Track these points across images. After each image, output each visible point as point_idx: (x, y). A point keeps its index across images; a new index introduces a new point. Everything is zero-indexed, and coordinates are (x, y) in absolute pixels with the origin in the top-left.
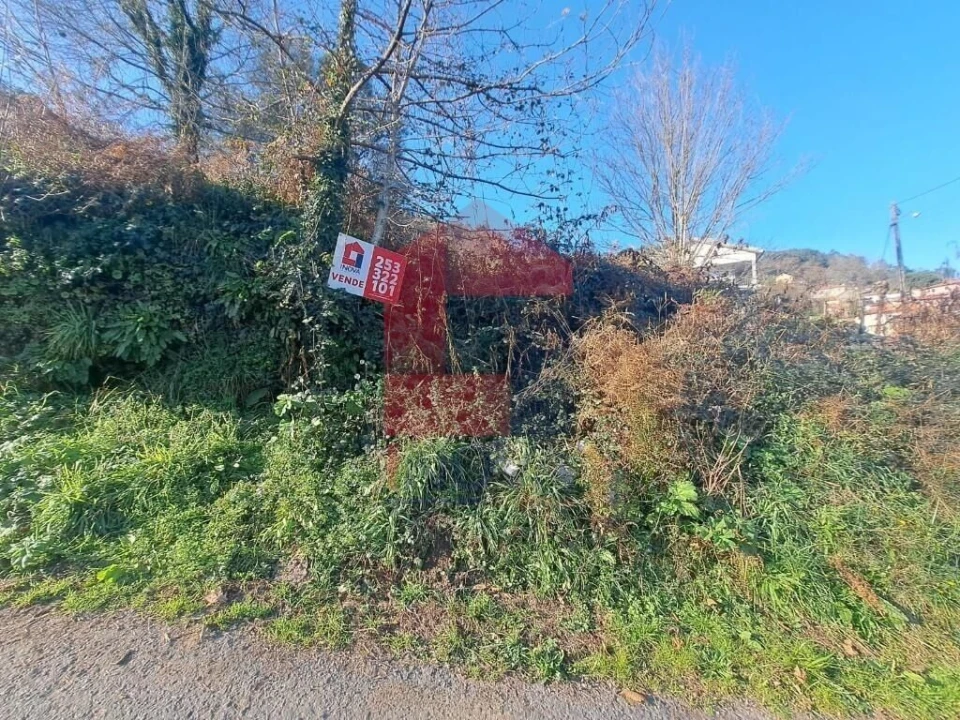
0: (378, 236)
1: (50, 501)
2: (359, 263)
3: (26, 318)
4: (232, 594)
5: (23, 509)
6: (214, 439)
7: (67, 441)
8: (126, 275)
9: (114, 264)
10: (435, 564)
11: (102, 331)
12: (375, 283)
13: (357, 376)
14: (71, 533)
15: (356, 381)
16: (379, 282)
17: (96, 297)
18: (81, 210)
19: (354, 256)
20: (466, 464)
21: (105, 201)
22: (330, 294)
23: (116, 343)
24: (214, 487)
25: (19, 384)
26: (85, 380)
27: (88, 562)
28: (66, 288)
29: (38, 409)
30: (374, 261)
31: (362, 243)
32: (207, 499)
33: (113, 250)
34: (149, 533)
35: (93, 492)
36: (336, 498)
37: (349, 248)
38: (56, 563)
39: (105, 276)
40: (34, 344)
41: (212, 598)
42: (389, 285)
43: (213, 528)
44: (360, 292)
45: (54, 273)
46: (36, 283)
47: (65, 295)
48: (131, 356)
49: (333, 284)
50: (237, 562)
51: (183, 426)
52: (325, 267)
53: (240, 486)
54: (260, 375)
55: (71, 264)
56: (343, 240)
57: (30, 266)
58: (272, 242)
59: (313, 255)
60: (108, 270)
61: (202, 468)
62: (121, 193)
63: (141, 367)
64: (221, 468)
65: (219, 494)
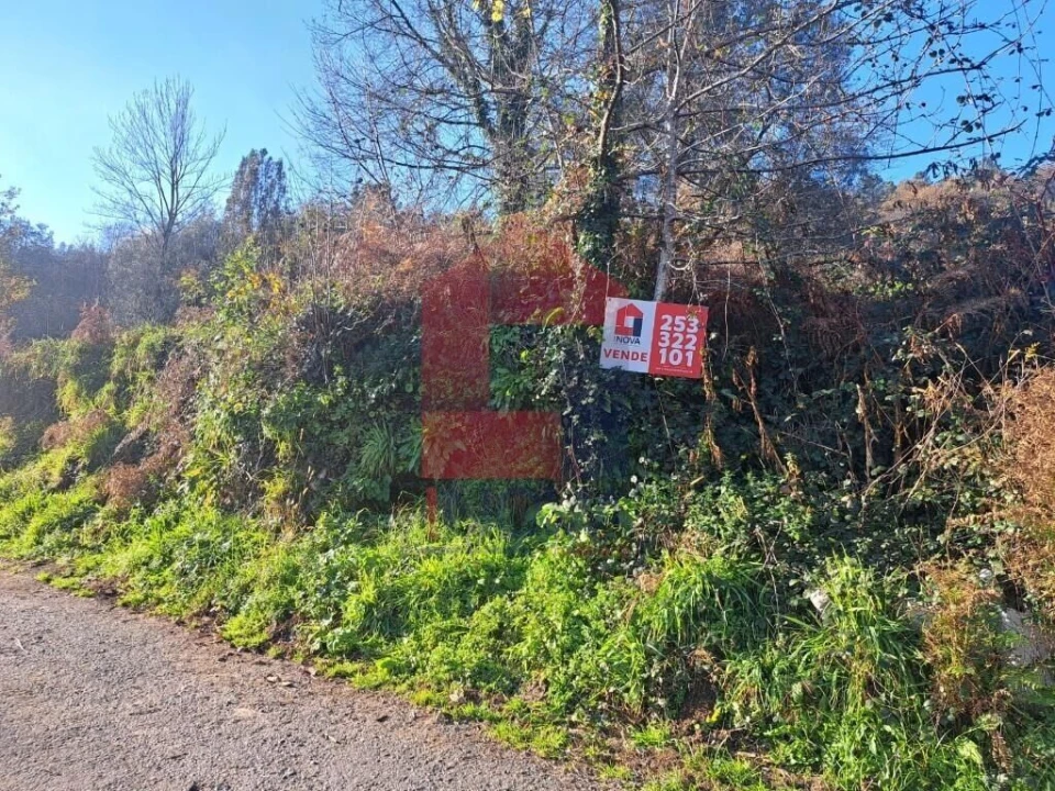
0: (660, 289)
1: (353, 599)
2: (637, 330)
3: (346, 440)
4: (471, 697)
5: (336, 606)
6: (481, 555)
7: (370, 552)
8: (416, 387)
9: (406, 378)
10: (691, 716)
11: (398, 447)
12: (663, 352)
13: (634, 479)
14: (365, 629)
15: (634, 486)
16: (669, 349)
17: (395, 413)
18: (378, 330)
19: (630, 322)
20: (753, 592)
21: (398, 317)
22: (599, 376)
23: (408, 458)
24: (475, 600)
25: (342, 503)
26: (387, 499)
27: (372, 655)
28: (373, 407)
29: (351, 524)
30: (659, 322)
31: (639, 304)
32: (466, 612)
33: (403, 364)
34: (418, 638)
35: (381, 595)
36: (587, 622)
37: (621, 314)
38: (354, 653)
39: (400, 390)
40: (352, 464)
41: (454, 698)
42: (684, 351)
43: (467, 640)
44: (642, 367)
45: (364, 395)
46: (352, 406)
47: (372, 414)
48: (420, 470)
49: (606, 362)
50: (482, 672)
51: (458, 541)
52: (594, 346)
53: (498, 601)
54: (533, 484)
55: (375, 384)
56: (613, 305)
57: (348, 391)
58: (539, 326)
59: (580, 332)
60: (401, 384)
61: (468, 582)
62: (410, 305)
63: (430, 481)
64: (481, 582)
65: (477, 608)
